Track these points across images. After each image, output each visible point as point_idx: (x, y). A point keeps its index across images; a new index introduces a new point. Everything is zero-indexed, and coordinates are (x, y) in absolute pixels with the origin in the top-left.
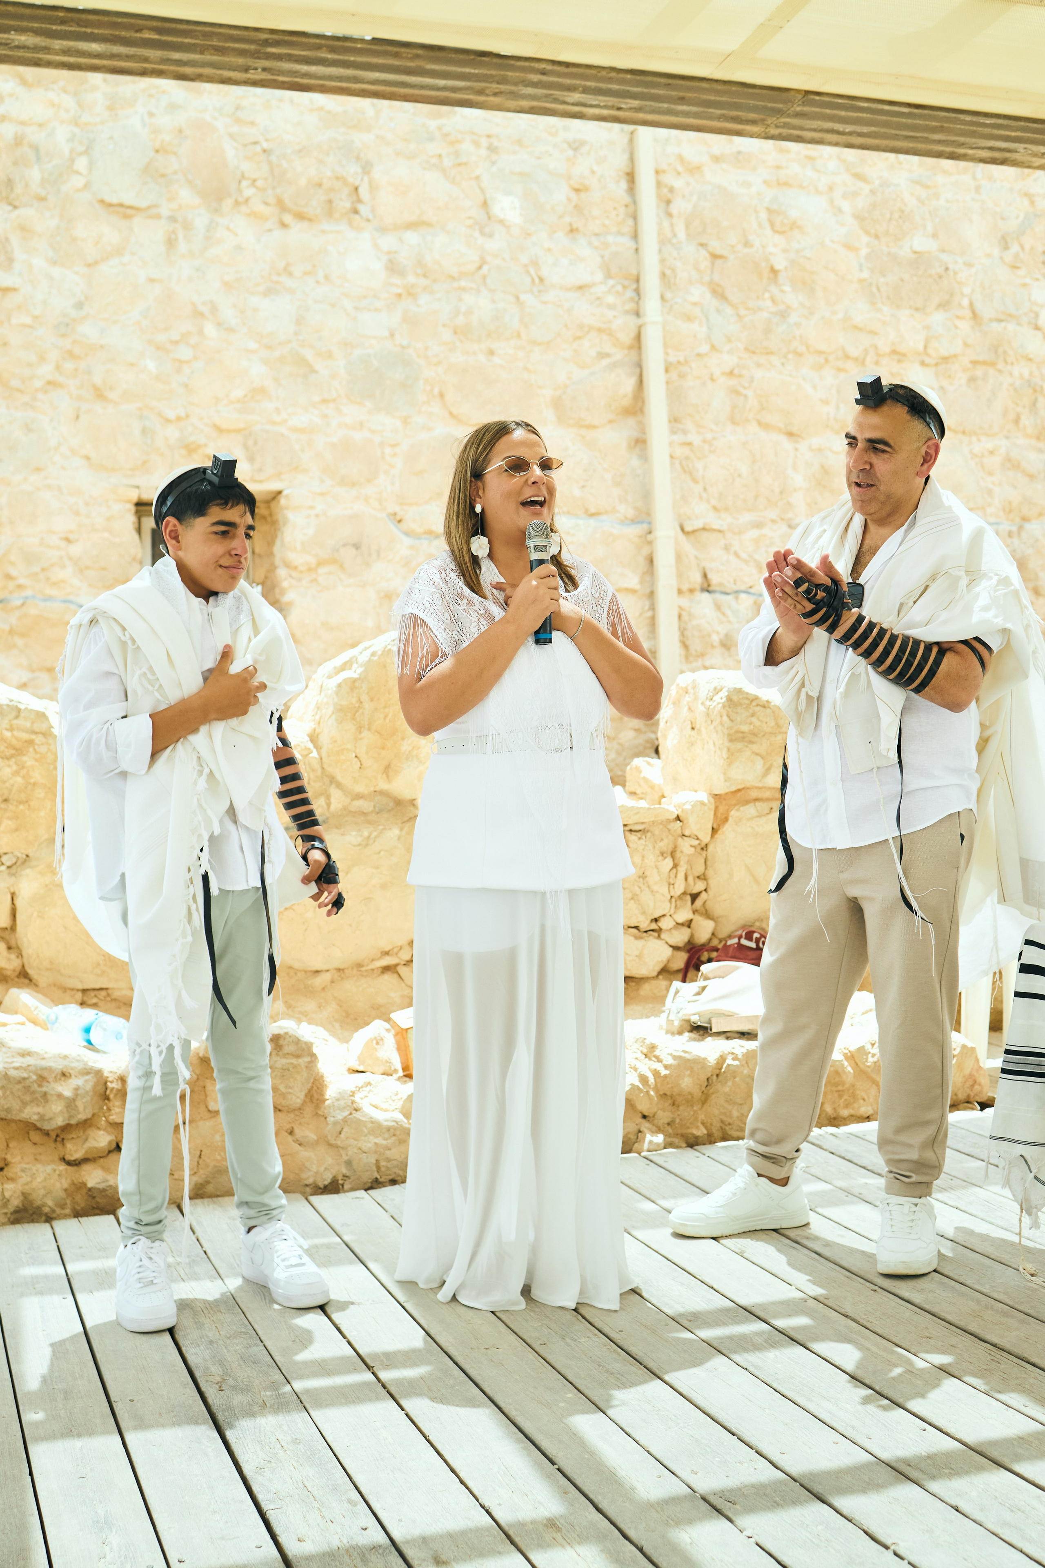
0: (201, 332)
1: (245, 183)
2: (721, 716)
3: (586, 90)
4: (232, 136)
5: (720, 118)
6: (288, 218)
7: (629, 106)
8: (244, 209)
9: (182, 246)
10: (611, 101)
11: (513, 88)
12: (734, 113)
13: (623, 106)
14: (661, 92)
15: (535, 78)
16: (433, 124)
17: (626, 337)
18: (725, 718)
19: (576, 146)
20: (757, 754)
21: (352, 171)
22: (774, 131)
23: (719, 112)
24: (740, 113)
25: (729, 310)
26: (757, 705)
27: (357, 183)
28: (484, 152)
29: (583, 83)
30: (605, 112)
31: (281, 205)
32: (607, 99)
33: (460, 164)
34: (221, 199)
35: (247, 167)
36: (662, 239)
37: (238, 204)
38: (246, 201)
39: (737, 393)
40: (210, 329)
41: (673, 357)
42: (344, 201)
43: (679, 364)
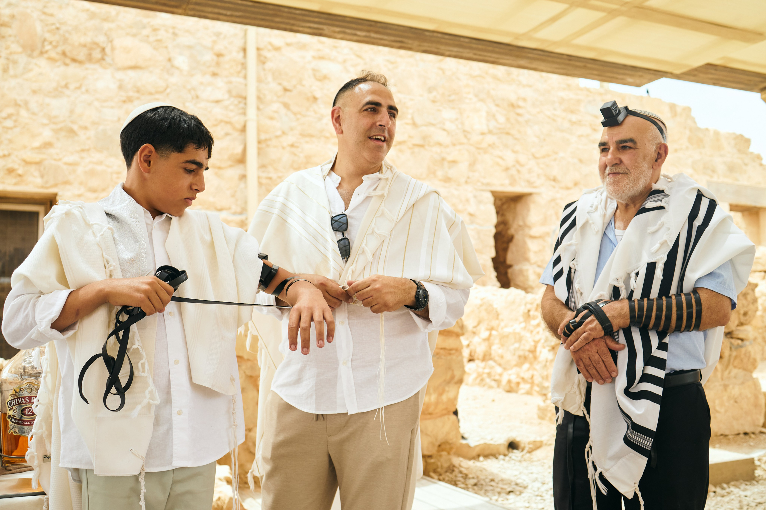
0: (18, 114)
1: (46, 43)
4: (41, 21)
6: (68, 61)
8: (46, 56)
9: (11, 72)
16: (145, 21)
17: (239, 126)
19: (218, 34)
21: (101, 39)
25: (292, 115)
27: (104, 45)
28: (170, 35)
31: (64, 54)
33: (158, 40)
34: (33, 50)
35: (48, 36)
36: (259, 80)
37: (42, 53)
38: (47, 52)
39: (295, 155)
40: (23, 113)
41: (263, 137)
42: (97, 54)
43: (266, 140)
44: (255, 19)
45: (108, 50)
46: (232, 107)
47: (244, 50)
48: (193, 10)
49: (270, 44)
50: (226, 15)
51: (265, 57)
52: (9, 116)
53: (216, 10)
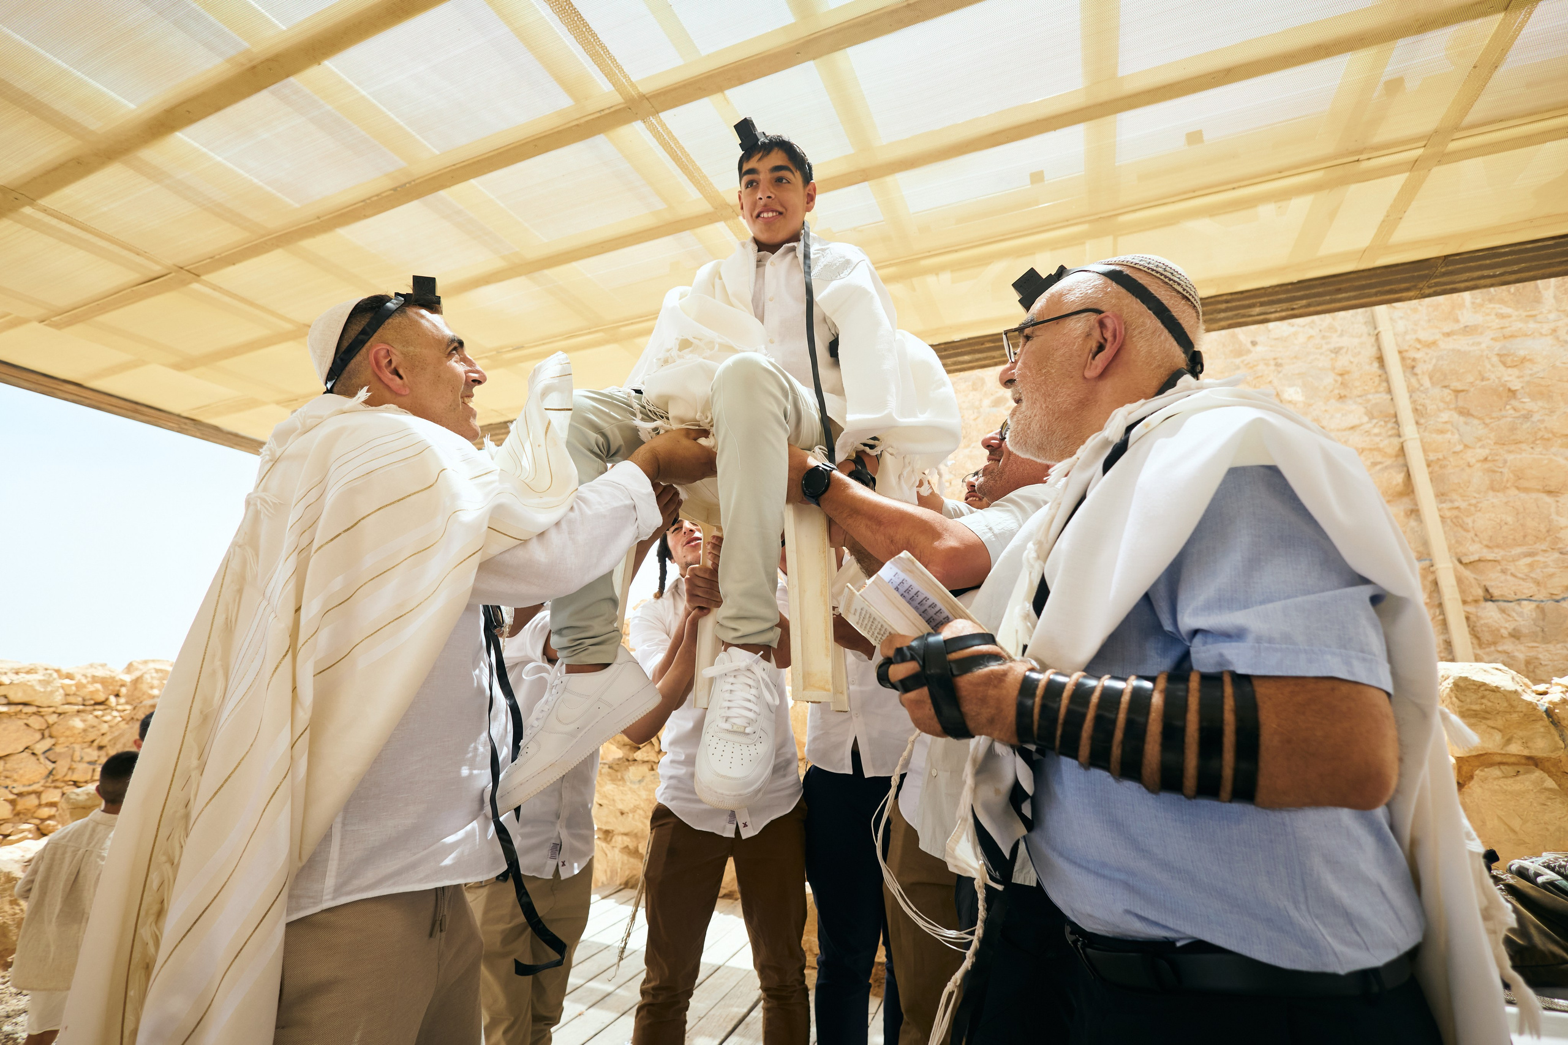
2: (1451, 698)
3: (1262, 304)
5: (1376, 294)
7: (1299, 305)
10: (1285, 306)
11: (1211, 316)
12: (1388, 288)
13: (1295, 307)
14: (1320, 290)
15: (1223, 306)
17: (1392, 451)
18: (1454, 699)
20: (1493, 728)
22: (1427, 291)
23: (1374, 290)
24: (1393, 287)
25: (1476, 422)
26: (1486, 690)
28: (1273, 368)
29: (1258, 300)
30: (1284, 314)
32: (1281, 305)
33: (1258, 377)
36: (1411, 391)
39: (1494, 472)
41: (1432, 457)
43: (1440, 460)
46: (1376, 431)
47: (1381, 360)
49: (1419, 341)
51: (1414, 360)
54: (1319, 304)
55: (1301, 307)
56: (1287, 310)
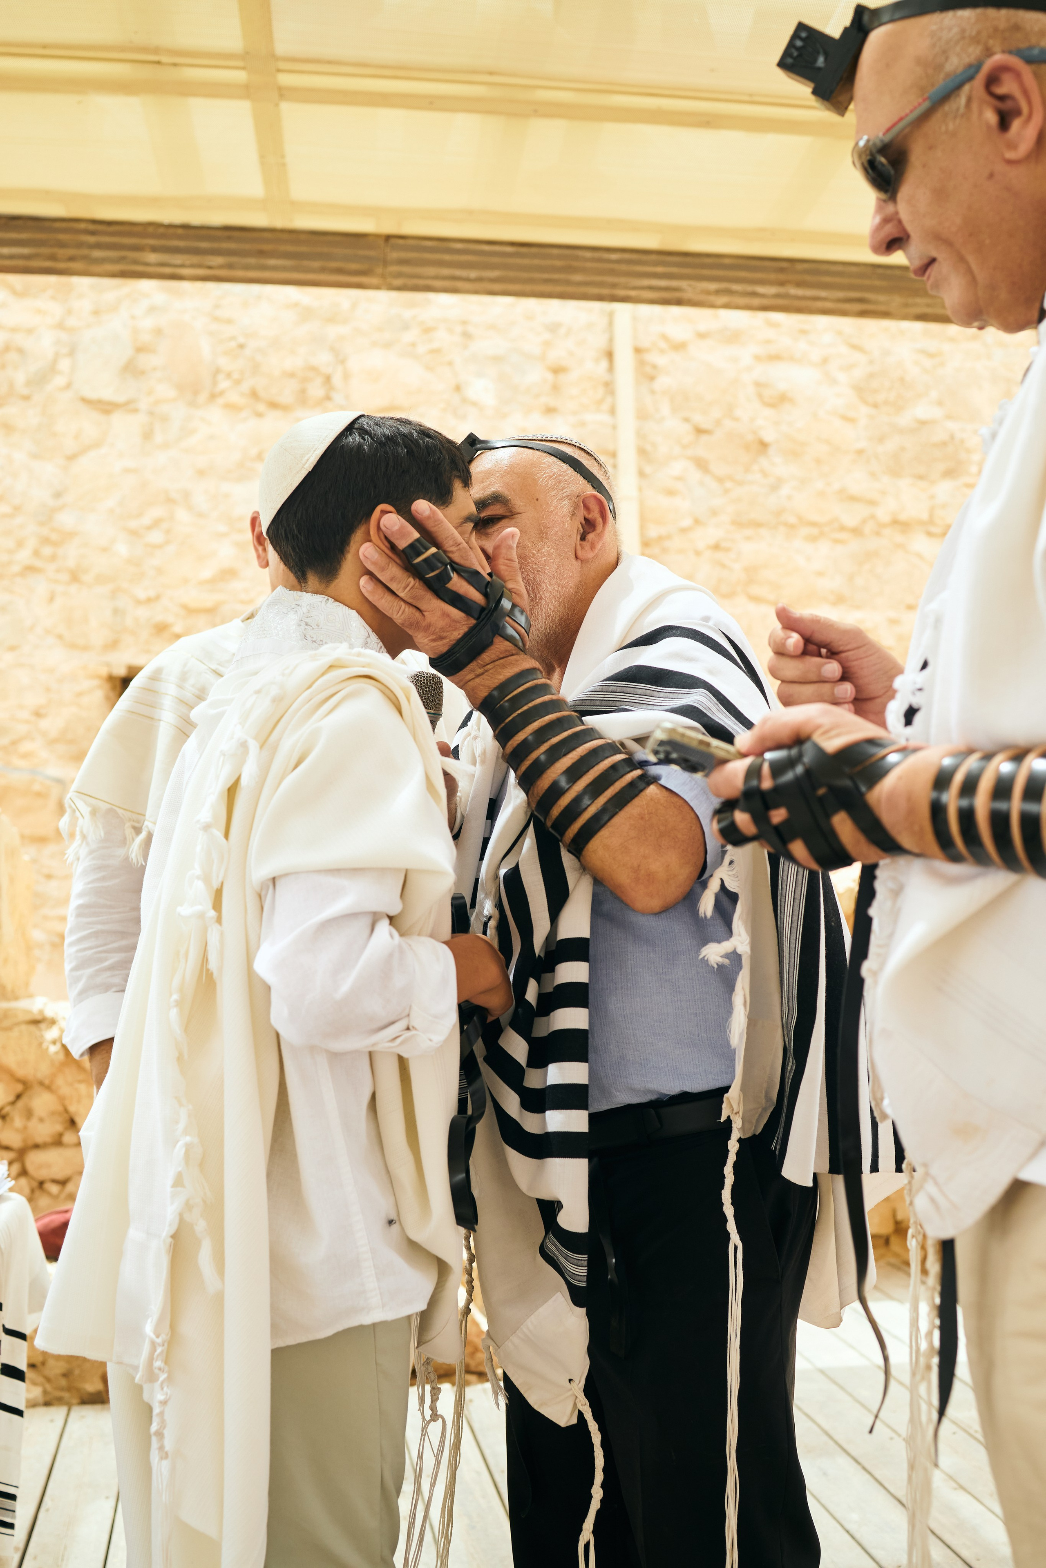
0: (172, 518)
1: (221, 377)
4: (211, 334)
6: (261, 407)
8: (220, 401)
9: (159, 438)
10: (195, 259)
16: (408, 313)
19: (553, 328)
21: (323, 359)
27: (330, 370)
28: (458, 338)
31: (254, 394)
33: (434, 351)
34: (196, 393)
35: (224, 362)
37: (213, 397)
38: (222, 393)
40: (182, 515)
42: (316, 390)
43: (660, 538)
44: (531, 281)
45: (337, 380)
47: (610, 355)
48: (399, 275)
50: (468, 280)
51: (654, 367)
52: (156, 524)
53: (446, 271)
54: (247, 267)
55: (221, 267)
56: (200, 266)
